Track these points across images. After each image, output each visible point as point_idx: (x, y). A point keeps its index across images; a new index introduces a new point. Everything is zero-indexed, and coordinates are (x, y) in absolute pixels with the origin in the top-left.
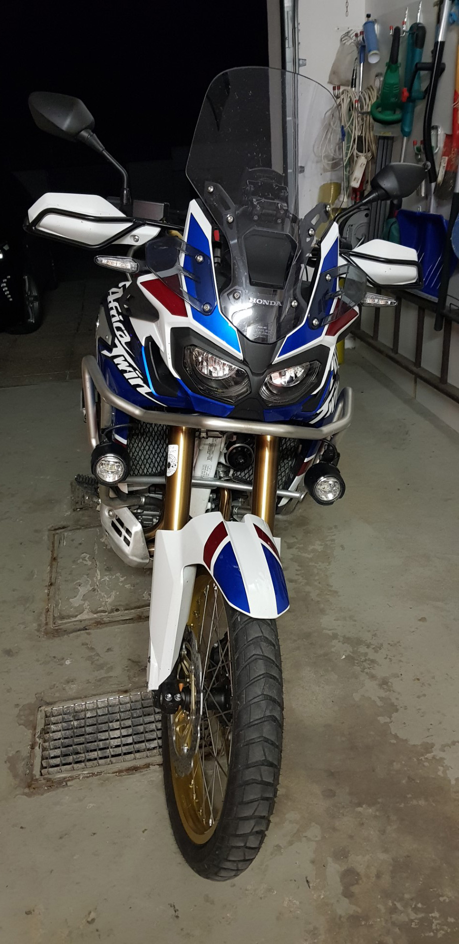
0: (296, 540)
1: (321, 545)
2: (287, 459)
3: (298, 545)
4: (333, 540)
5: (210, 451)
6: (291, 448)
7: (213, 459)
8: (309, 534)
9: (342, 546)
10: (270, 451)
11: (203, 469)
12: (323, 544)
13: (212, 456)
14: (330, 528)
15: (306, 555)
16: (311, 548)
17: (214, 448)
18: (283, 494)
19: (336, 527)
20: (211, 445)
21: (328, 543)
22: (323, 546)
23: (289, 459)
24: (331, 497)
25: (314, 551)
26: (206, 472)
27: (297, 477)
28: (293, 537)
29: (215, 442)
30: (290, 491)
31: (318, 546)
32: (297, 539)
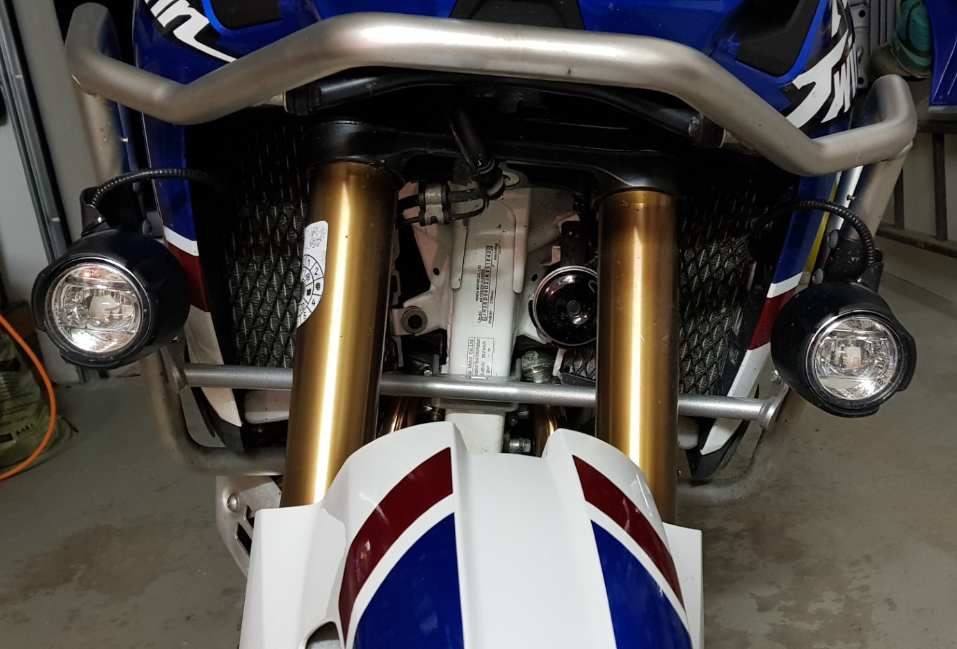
0: (777, 592)
1: (840, 600)
2: (718, 309)
3: (783, 603)
4: (865, 588)
5: (484, 294)
6: (727, 277)
7: (496, 317)
8: (805, 577)
9: (890, 602)
10: (646, 239)
11: (470, 352)
12: (843, 597)
13: (491, 307)
14: (855, 563)
15: (804, 626)
16: (813, 607)
17: (493, 281)
18: (712, 411)
19: (867, 558)
20: (485, 274)
21: (856, 595)
22: (843, 604)
23: (724, 310)
24: (867, 386)
25: (821, 614)
26: (481, 360)
27: (749, 352)
28: (771, 583)
29: (495, 262)
30: (733, 400)
31: (829, 603)
32: (779, 587)
